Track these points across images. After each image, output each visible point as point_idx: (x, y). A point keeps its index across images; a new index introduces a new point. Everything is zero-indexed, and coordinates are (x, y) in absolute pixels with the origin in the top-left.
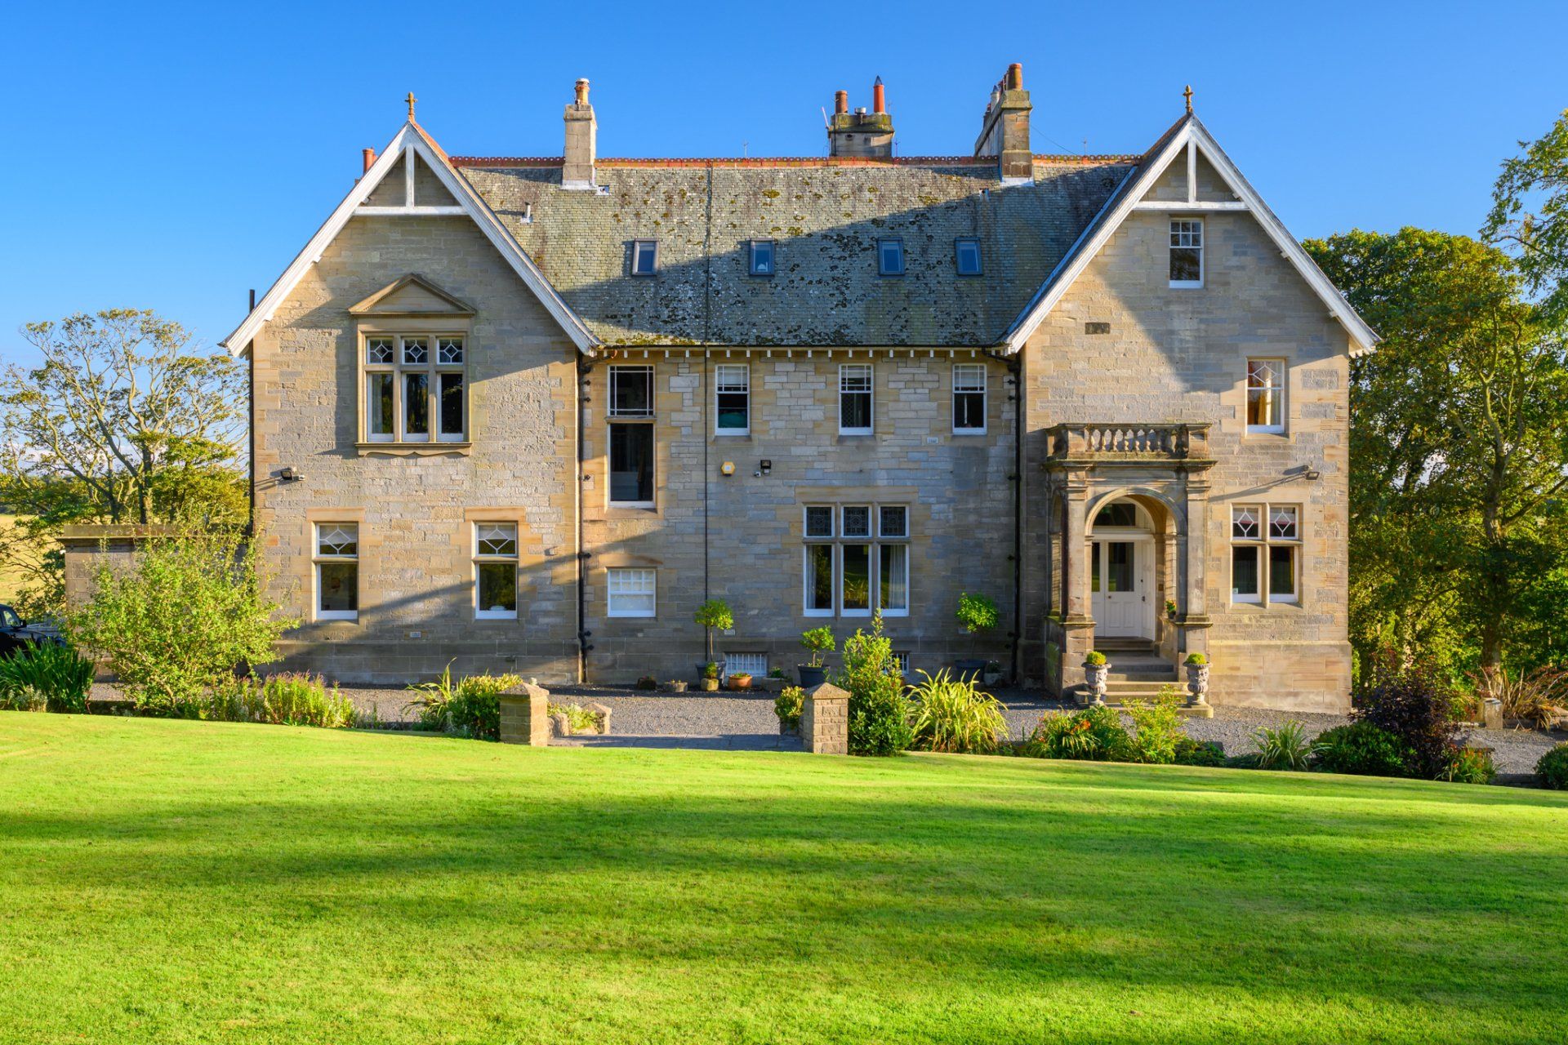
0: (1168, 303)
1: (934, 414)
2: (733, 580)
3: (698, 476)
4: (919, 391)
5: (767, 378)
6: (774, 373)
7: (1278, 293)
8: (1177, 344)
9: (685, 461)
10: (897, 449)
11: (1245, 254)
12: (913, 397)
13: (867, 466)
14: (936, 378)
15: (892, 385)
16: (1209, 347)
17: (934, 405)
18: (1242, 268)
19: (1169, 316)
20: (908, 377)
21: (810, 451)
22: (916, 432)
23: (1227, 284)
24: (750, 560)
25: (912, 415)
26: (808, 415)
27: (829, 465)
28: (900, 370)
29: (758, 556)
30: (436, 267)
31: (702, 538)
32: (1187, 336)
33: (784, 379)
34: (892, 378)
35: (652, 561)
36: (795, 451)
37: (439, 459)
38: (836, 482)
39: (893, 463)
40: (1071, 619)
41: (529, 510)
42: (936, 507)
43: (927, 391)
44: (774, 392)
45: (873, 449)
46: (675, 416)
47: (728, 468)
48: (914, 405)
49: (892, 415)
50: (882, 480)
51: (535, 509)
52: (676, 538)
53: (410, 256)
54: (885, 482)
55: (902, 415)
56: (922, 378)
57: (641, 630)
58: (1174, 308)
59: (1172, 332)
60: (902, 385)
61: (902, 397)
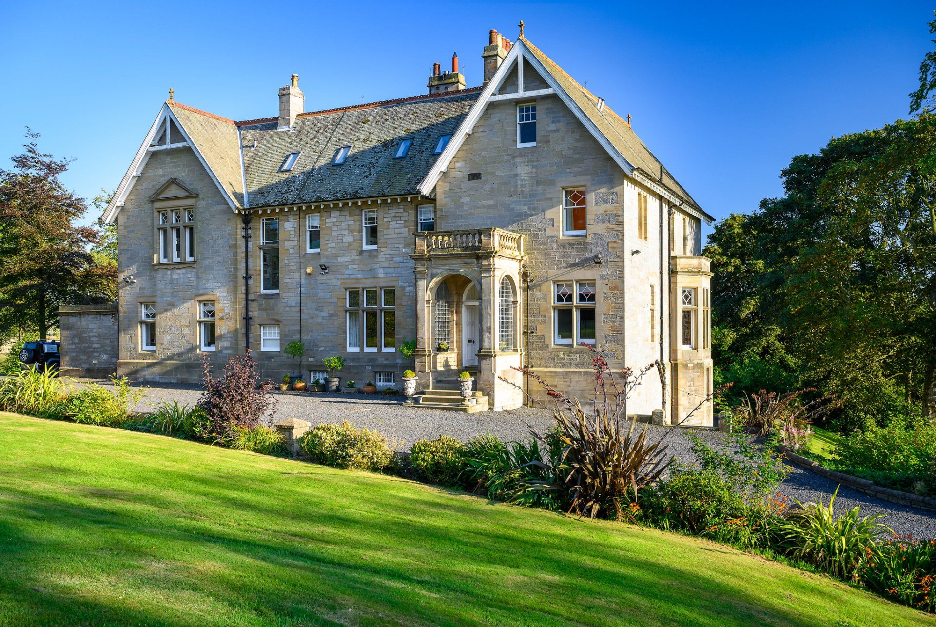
0: (514, 157)
1: (406, 235)
2: (312, 331)
3: (297, 275)
4: (399, 222)
5: (327, 220)
6: (330, 217)
7: (579, 145)
8: (519, 182)
9: (291, 267)
10: (388, 256)
11: (559, 122)
12: (396, 226)
13: (374, 266)
14: (407, 214)
15: (385, 220)
16: (538, 183)
17: (406, 230)
18: (558, 131)
19: (515, 165)
20: (393, 215)
21: (346, 259)
22: (397, 246)
23: (548, 142)
24: (320, 320)
25: (395, 236)
26: (346, 240)
27: (356, 267)
28: (390, 211)
29: (323, 318)
30: (183, 174)
31: (298, 309)
32: (525, 177)
33: (335, 220)
34: (386, 216)
35: (277, 321)
36: (340, 259)
37: (184, 271)
38: (359, 276)
39: (386, 264)
40: (418, 351)
41: (219, 294)
42: (407, 289)
43: (402, 222)
44: (330, 227)
45: (376, 256)
46: (287, 243)
47: (309, 270)
48: (397, 231)
49: (386, 237)
50: (381, 273)
51: (221, 294)
52: (287, 309)
53: (174, 169)
54: (382, 275)
55: (391, 236)
56: (400, 214)
57: (273, 358)
58: (518, 160)
59: (516, 175)
60: (390, 219)
61: (391, 226)
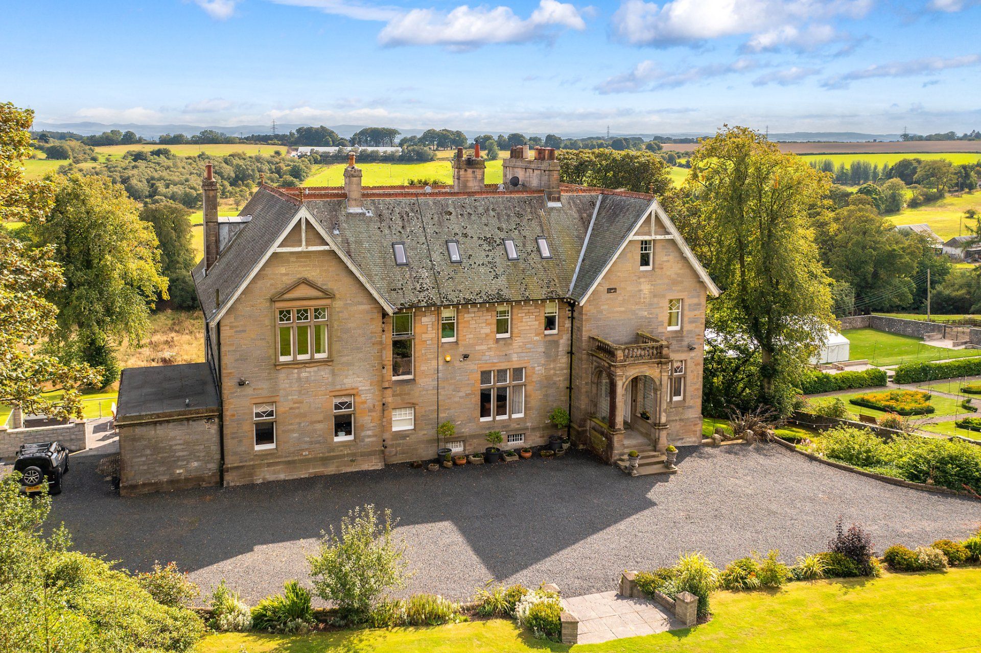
0: (639, 278)
1: (537, 326)
2: (449, 409)
3: (434, 363)
4: (531, 317)
5: (466, 315)
6: (469, 313)
7: (681, 272)
8: (642, 295)
9: (429, 356)
10: (521, 344)
11: (669, 255)
12: (528, 320)
13: (508, 352)
14: (540, 310)
15: (519, 315)
16: (655, 296)
17: (537, 323)
18: (668, 261)
19: (640, 283)
20: (527, 311)
21: (484, 347)
22: (530, 335)
23: (662, 268)
24: (457, 399)
25: (528, 328)
26: (483, 331)
27: (492, 353)
29: (460, 397)
30: (313, 274)
31: (436, 391)
32: (646, 291)
33: (473, 315)
34: (520, 311)
35: (413, 404)
36: (478, 348)
37: (316, 369)
38: (495, 361)
39: (520, 350)
41: (360, 388)
42: (537, 368)
43: (534, 317)
44: (469, 321)
45: (511, 344)
46: (424, 336)
47: (448, 359)
48: (529, 323)
49: (519, 328)
50: (515, 358)
51: (363, 388)
52: (424, 392)
53: (300, 269)
55: (524, 328)
56: (533, 311)
57: (408, 437)
58: (642, 280)
59: (641, 291)
60: (524, 315)
61: (524, 320)
